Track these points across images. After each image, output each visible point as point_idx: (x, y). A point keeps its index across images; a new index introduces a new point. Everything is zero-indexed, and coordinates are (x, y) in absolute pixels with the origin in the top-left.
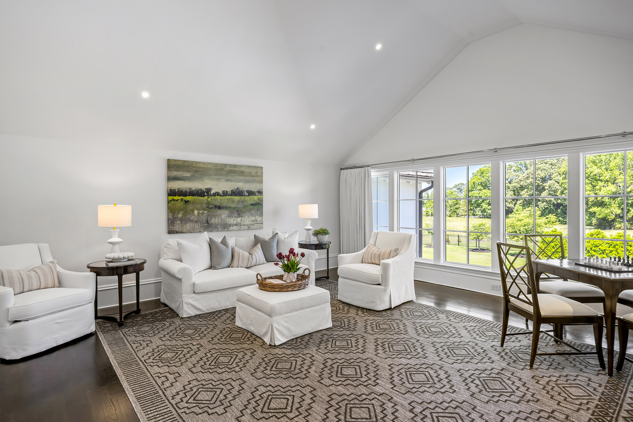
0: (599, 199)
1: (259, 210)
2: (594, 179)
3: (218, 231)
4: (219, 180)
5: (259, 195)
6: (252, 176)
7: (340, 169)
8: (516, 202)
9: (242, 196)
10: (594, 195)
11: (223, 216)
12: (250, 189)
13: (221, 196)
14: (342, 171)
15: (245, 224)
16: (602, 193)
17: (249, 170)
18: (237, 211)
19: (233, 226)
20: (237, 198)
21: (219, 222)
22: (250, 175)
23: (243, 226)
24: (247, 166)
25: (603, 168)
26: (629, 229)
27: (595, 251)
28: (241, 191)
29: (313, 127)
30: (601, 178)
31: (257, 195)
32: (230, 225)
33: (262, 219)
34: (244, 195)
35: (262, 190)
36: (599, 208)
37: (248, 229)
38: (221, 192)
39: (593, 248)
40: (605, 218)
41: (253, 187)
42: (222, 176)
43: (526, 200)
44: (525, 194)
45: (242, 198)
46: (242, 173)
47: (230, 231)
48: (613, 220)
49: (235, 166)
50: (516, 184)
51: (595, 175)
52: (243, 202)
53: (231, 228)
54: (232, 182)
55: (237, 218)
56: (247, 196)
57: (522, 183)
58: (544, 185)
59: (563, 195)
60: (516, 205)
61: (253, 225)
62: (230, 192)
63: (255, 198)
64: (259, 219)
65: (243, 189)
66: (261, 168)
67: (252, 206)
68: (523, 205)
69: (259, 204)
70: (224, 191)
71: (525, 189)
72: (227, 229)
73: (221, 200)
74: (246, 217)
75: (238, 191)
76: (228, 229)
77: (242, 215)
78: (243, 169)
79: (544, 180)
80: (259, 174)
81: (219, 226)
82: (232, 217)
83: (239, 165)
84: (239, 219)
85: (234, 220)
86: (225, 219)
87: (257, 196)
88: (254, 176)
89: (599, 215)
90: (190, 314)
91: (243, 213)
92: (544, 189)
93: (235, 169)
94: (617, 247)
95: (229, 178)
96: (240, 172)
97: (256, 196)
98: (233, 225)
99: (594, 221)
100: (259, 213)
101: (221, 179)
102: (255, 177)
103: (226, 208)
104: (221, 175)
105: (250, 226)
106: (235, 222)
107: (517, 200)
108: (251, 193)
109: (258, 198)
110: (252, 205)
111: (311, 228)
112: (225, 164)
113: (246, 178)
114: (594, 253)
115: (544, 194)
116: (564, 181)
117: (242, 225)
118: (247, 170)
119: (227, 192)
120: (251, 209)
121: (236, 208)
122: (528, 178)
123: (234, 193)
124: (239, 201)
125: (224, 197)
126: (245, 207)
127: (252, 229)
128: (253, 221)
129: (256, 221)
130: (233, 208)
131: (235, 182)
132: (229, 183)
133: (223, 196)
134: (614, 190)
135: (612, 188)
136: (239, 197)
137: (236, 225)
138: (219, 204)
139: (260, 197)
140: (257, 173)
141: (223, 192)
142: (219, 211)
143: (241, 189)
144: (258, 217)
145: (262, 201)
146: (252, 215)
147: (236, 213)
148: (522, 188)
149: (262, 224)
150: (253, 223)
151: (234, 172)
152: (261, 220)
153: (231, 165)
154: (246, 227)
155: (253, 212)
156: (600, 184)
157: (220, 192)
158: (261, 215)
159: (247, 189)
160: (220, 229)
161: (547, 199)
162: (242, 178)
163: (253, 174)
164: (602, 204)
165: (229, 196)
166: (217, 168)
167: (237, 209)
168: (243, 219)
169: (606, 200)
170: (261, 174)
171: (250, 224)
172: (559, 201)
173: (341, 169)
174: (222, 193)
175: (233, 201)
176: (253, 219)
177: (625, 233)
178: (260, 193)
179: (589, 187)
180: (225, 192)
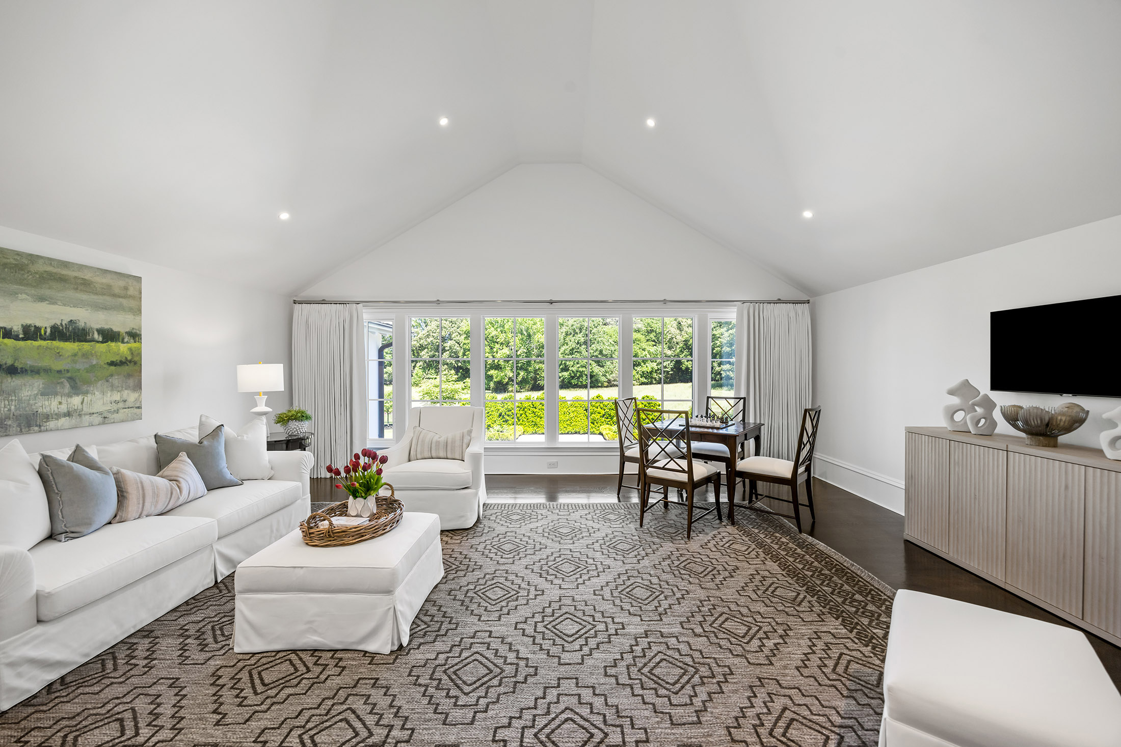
0: (496, 361)
1: (129, 376)
2: (493, 341)
3: (6, 436)
4: (13, 294)
5: (132, 340)
6: (115, 296)
7: (292, 301)
8: (416, 364)
9: (86, 341)
10: (492, 357)
11: (26, 394)
12: (106, 327)
13: (17, 338)
14: (297, 306)
15: (94, 411)
16: (498, 356)
17: (104, 281)
18: (71, 379)
19: (57, 419)
20: (70, 347)
21: (10, 410)
22: (107, 290)
23: (87, 417)
24: (98, 269)
25: (499, 330)
26: (519, 392)
27: (508, 416)
28: (83, 329)
29: (284, 216)
30: (498, 340)
31: (126, 340)
32: (48, 417)
33: (140, 396)
34: (93, 340)
35: (140, 331)
36: (496, 371)
37: (104, 423)
38: (17, 328)
39: (507, 413)
40: (501, 381)
41: (118, 322)
42: (21, 284)
43: (425, 362)
44: (425, 355)
45: (86, 346)
46: (85, 285)
47: (47, 430)
48: (507, 384)
49: (65, 264)
50: (415, 342)
51: (493, 337)
52: (85, 355)
53: (52, 424)
54: (55, 303)
55: (71, 397)
56: (98, 342)
57: (422, 341)
58: (445, 345)
59: (465, 357)
60: (416, 368)
61: (117, 411)
62: (49, 331)
63: (122, 349)
64: (131, 397)
65: (88, 325)
66: (138, 279)
67: (113, 368)
68: (424, 368)
69: (130, 362)
70: (30, 326)
71: (425, 348)
72: (36, 428)
73: (16, 350)
74: (96, 393)
75: (74, 329)
76: (40, 426)
77: (85, 388)
78: (88, 276)
79: (444, 339)
80: (131, 291)
81: (9, 422)
82: (56, 394)
83: (77, 264)
84: (76, 401)
85: (60, 403)
86: (31, 402)
87: (127, 342)
88: (119, 297)
89: (496, 378)
90: (28, 691)
91: (88, 383)
92: (444, 350)
93: (65, 272)
94: (526, 410)
95: (47, 292)
96: (79, 281)
97: (123, 342)
98: (58, 416)
99: (492, 385)
100: (131, 382)
101: (17, 294)
102: (121, 300)
103: (35, 371)
104: (21, 282)
105: (109, 415)
106: (64, 408)
107: (416, 362)
108: (109, 336)
109: (130, 349)
110: (112, 364)
111: (268, 409)
112: (31, 255)
113: (95, 297)
114: (508, 418)
115: (446, 355)
116: (466, 342)
117: (85, 414)
118: (100, 280)
119: (38, 329)
120: (112, 375)
121: (68, 371)
122: (428, 336)
123: (58, 333)
124: (75, 355)
125: (29, 342)
126: (92, 369)
127: (114, 422)
128: (117, 402)
129: (125, 401)
130: (59, 372)
131: (64, 305)
132: (44, 307)
133: (23, 339)
134: (508, 353)
135: (506, 351)
136: (76, 344)
137: (68, 414)
138: (10, 362)
139: (133, 345)
140: (126, 288)
141: (26, 329)
142: (9, 379)
143: (81, 325)
144: (129, 392)
145: (140, 355)
146: (113, 388)
147: (67, 385)
148: (422, 348)
149: (139, 408)
150: (115, 407)
151: (62, 279)
152: (138, 400)
153: (50, 261)
154: (97, 419)
155: (115, 381)
156: (497, 346)
157: (15, 328)
158: (138, 387)
159: (99, 326)
160: (15, 429)
161: (448, 361)
162: (84, 297)
163: (117, 291)
164: (498, 367)
165: (45, 339)
166: (5, 261)
167: (69, 375)
168: (88, 399)
169: (501, 363)
170: (137, 293)
171: (109, 411)
172: (460, 364)
173: (295, 302)
174: (21, 332)
175: (59, 355)
176: (117, 396)
177: (515, 395)
178: (135, 336)
179: (487, 349)
180: (33, 329)
